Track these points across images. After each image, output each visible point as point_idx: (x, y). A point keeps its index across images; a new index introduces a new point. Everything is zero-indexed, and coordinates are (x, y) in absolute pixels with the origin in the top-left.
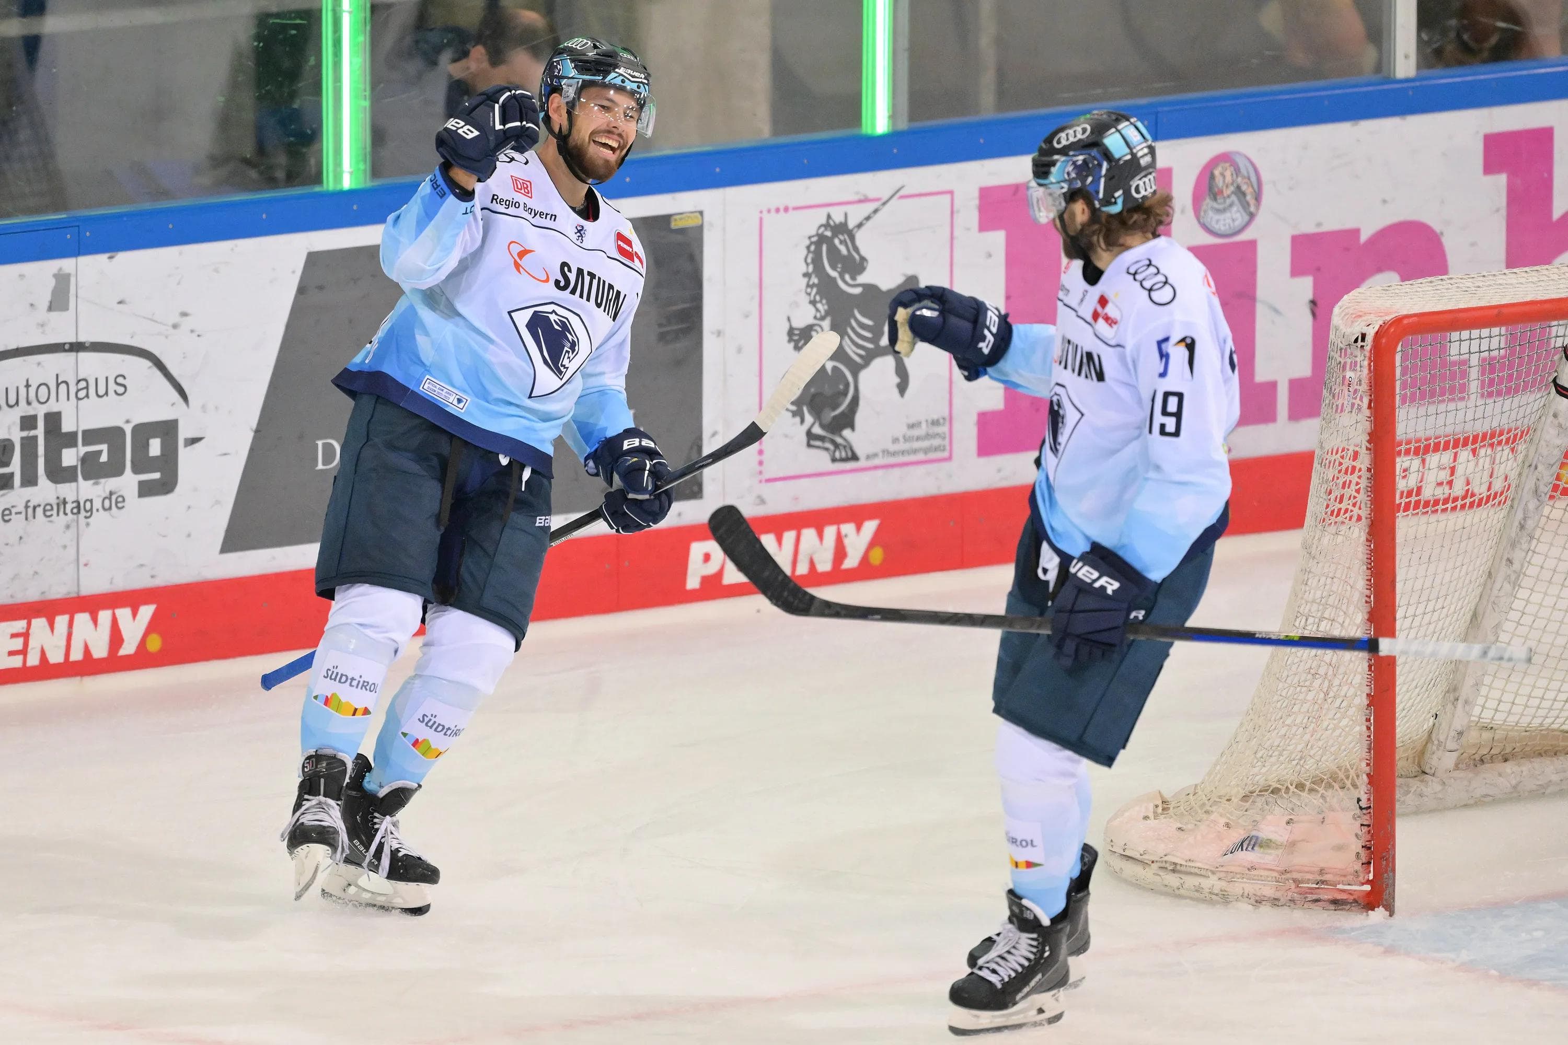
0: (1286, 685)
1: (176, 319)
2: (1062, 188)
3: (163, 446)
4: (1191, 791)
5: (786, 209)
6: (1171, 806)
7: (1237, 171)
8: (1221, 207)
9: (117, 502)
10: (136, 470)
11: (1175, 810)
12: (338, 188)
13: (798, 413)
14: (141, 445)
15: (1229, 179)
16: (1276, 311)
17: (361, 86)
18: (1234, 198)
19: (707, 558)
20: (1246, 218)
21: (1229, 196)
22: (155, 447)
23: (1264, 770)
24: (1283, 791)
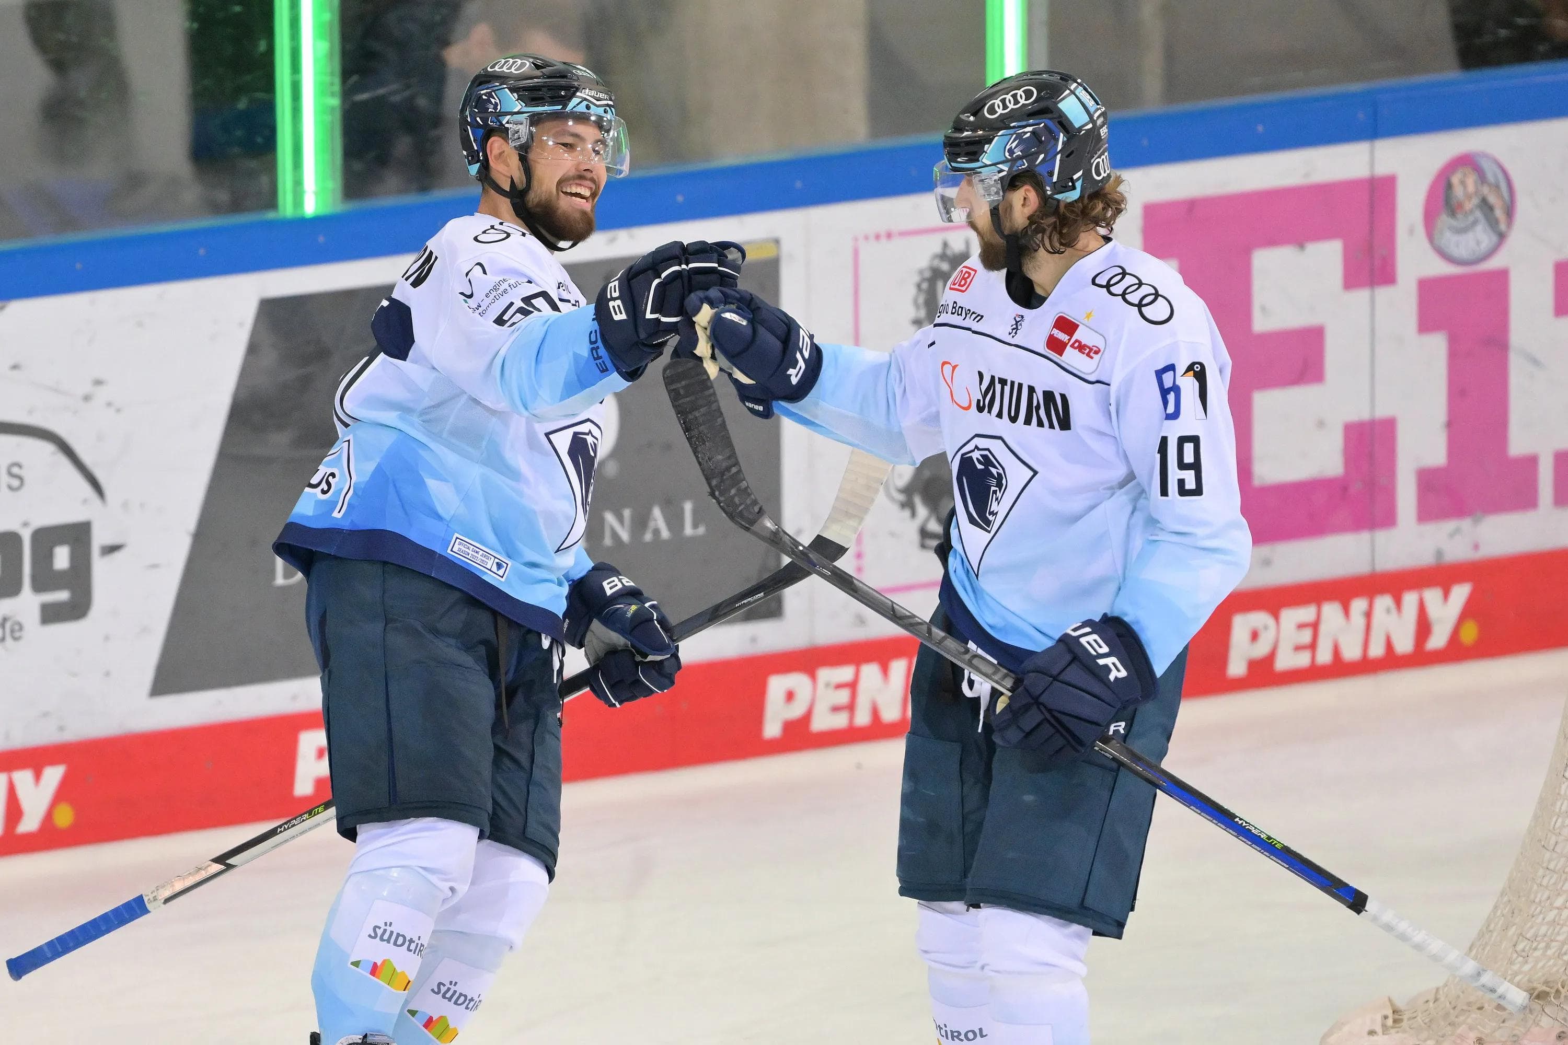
0: (1555, 855)
1: (88, 388)
2: (1001, 171)
3: (73, 557)
4: (1431, 997)
5: (889, 236)
6: (1405, 1017)
7: (1482, 177)
8: (1463, 225)
9: (12, 631)
10: (38, 587)
11: (1410, 1022)
12: (298, 214)
13: (908, 505)
14: (43, 555)
15: (1471, 188)
16: (1535, 362)
17: (327, 79)
18: (1478, 214)
19: (790, 696)
20: (1495, 239)
21: (1471, 211)
22: (62, 558)
23: (1526, 968)
24: (1552, 996)
